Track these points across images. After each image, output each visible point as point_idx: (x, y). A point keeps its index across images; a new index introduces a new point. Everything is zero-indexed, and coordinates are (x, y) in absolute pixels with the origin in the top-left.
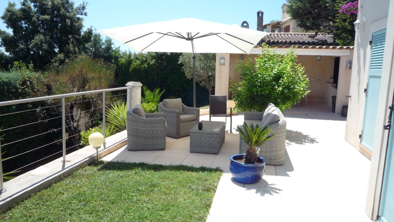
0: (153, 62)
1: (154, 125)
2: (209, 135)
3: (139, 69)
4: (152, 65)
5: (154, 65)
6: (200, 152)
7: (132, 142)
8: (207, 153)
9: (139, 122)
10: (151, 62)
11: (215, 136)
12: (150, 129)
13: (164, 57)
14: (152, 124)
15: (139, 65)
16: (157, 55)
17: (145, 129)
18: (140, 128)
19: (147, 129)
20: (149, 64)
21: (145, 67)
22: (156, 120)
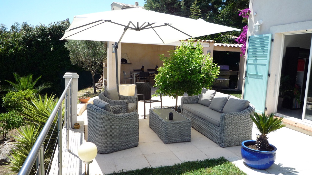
0: (21, 47)
1: (128, 121)
2: (183, 124)
3: (5, 55)
4: (20, 50)
5: (23, 50)
6: (175, 142)
7: (102, 143)
8: (181, 142)
9: (113, 121)
10: (19, 47)
11: (189, 124)
12: (124, 126)
13: (33, 43)
14: (127, 120)
15: (5, 50)
16: (25, 41)
17: (120, 127)
18: (114, 127)
19: (122, 126)
20: (16, 49)
21: (12, 52)
22: (131, 116)
